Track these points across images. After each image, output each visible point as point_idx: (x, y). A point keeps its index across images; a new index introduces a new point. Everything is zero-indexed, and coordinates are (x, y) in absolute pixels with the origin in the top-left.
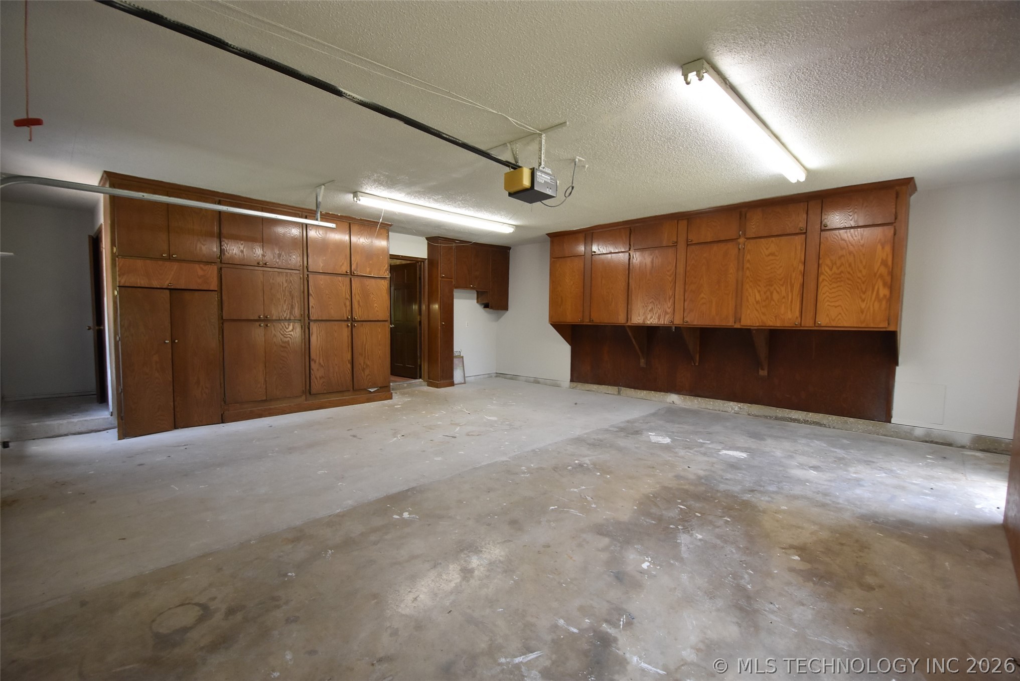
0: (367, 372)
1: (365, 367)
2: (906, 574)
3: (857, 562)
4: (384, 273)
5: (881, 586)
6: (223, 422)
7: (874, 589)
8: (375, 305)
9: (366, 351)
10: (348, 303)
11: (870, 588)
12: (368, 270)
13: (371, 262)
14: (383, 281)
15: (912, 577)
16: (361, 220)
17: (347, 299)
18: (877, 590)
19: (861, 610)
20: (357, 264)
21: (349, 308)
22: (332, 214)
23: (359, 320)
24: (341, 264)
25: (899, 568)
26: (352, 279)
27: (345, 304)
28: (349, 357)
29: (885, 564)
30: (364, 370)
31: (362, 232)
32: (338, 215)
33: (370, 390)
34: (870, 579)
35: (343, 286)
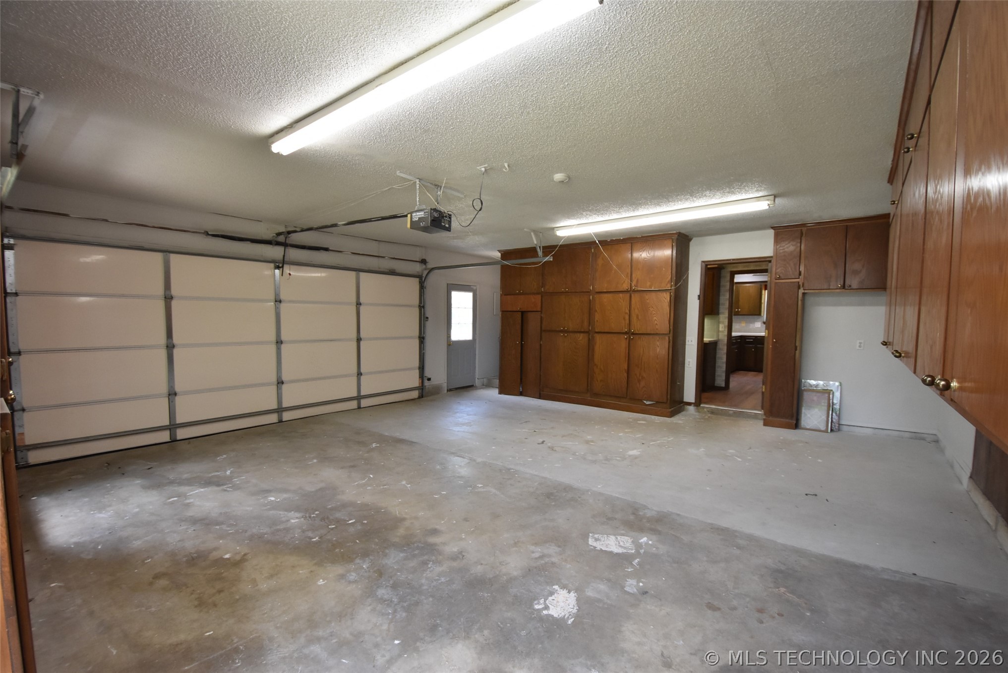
0: (643, 384)
1: (640, 378)
2: (143, 609)
3: (188, 587)
4: (667, 285)
5: (151, 584)
6: (540, 398)
7: (153, 578)
8: (655, 318)
9: (643, 363)
10: (627, 317)
11: (157, 577)
12: (648, 284)
13: (652, 276)
14: (665, 293)
15: (135, 610)
16: (642, 237)
17: (626, 313)
18: (151, 579)
19: (147, 561)
20: (637, 281)
21: (627, 321)
22: (616, 240)
23: (637, 332)
24: (623, 282)
25: (153, 609)
26: (632, 295)
27: (624, 319)
28: (626, 367)
29: (168, 603)
30: (639, 381)
31: (644, 249)
32: (620, 239)
33: (645, 402)
34: (163, 582)
35: (624, 301)
